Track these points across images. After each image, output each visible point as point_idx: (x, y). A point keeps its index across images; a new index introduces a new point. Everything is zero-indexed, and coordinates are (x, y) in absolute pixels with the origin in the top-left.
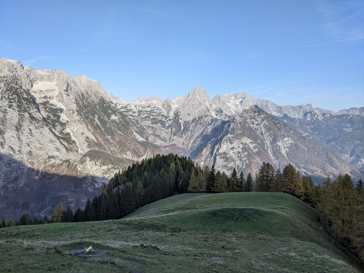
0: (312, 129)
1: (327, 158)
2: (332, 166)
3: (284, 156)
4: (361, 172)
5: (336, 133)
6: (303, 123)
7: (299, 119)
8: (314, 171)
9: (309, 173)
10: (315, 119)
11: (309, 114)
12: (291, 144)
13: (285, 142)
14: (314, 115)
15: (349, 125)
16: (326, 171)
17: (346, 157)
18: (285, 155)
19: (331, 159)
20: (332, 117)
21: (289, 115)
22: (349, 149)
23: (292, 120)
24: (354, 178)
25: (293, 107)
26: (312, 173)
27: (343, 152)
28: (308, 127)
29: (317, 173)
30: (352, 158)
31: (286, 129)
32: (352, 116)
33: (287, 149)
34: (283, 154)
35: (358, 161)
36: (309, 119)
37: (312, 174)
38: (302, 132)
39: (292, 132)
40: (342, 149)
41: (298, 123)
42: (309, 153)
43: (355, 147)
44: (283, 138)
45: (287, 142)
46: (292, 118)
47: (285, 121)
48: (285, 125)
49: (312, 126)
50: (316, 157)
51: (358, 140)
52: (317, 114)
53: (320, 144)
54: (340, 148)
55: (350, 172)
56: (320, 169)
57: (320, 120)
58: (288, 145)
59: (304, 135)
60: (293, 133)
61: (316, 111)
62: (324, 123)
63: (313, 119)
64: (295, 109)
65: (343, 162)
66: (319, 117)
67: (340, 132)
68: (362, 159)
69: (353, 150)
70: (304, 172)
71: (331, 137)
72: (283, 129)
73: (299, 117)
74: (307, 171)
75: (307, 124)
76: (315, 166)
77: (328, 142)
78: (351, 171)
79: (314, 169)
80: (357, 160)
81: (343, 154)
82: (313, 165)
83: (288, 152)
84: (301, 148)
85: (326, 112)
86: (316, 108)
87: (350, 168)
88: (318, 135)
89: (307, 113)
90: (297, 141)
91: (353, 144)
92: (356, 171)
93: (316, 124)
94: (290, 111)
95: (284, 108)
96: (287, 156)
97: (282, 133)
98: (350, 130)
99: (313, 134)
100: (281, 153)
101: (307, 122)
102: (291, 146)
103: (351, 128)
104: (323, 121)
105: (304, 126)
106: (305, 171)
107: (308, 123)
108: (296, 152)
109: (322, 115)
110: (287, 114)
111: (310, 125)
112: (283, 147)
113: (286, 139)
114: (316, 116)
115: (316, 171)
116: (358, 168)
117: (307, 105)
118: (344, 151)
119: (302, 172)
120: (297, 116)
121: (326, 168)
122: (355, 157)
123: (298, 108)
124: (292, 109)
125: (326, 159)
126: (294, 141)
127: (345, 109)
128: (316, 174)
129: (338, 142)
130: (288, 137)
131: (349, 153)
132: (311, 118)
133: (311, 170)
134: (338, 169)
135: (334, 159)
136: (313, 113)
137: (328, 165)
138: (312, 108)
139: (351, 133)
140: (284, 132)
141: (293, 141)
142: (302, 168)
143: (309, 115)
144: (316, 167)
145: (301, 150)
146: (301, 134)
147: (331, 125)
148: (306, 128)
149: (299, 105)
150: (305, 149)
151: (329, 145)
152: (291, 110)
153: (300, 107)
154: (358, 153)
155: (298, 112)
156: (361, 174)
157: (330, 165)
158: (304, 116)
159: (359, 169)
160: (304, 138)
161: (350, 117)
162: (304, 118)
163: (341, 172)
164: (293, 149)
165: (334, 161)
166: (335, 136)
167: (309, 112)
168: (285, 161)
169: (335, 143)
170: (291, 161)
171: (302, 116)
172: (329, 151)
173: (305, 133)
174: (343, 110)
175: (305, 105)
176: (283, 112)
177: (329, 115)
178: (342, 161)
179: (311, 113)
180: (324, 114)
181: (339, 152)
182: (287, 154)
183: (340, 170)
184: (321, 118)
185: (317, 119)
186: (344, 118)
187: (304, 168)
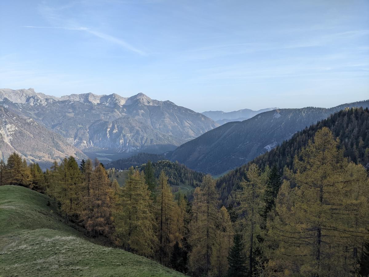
0: (36, 114)
1: (54, 142)
2: (59, 150)
3: (7, 145)
4: (85, 153)
5: (60, 118)
6: (26, 108)
7: (21, 104)
8: (41, 157)
9: (36, 159)
11: (32, 98)
12: (15, 131)
13: (8, 129)
14: (38, 100)
15: (71, 111)
16: (54, 155)
17: (70, 140)
18: (9, 144)
19: (57, 143)
20: (55, 102)
21: (9, 99)
22: (72, 132)
23: (14, 105)
24: (79, 158)
25: (14, 91)
26: (40, 159)
28: (32, 113)
29: (44, 159)
30: (75, 141)
31: (8, 115)
32: (73, 102)
33: (11, 137)
34: (6, 143)
35: (81, 143)
36: (32, 104)
37: (40, 161)
38: (26, 118)
39: (15, 118)
40: (66, 133)
41: (21, 109)
42: (35, 139)
43: (78, 131)
44: (5, 125)
45: (10, 130)
46: (13, 103)
47: (6, 106)
48: (6, 110)
49: (36, 112)
50: (43, 143)
51: (79, 124)
52: (40, 99)
53: (46, 129)
54: (64, 133)
55: (75, 154)
56: (47, 154)
57: (43, 105)
58: (11, 133)
59: (29, 121)
60: (16, 119)
61: (39, 96)
62: (48, 108)
63: (37, 104)
64: (16, 93)
65: (69, 145)
67: (64, 117)
68: (84, 141)
69: (76, 133)
70: (31, 160)
71: (56, 122)
72: (4, 115)
73: (22, 101)
74: (34, 158)
75: (30, 110)
76: (42, 152)
77: (53, 127)
78: (76, 153)
79: (41, 155)
80: (80, 142)
81: (68, 137)
82: (40, 151)
83: (12, 140)
84: (27, 135)
85: (49, 97)
86: (39, 93)
87: (75, 150)
88: (43, 120)
89: (30, 98)
90: (21, 127)
91: (75, 129)
92: (80, 152)
93: (40, 110)
94: (10, 95)
95: (4, 91)
96: (12, 145)
97: (4, 120)
98: (72, 115)
99: (38, 119)
100: (4, 142)
101: (30, 107)
102: (15, 134)
103: (73, 113)
104: (46, 107)
105: (28, 111)
106: (32, 158)
107: (32, 109)
108: (21, 140)
109: (45, 100)
110: (8, 98)
111: (34, 110)
112: (6, 135)
113: (8, 126)
114: (39, 101)
115: (44, 157)
116: (81, 149)
117: (29, 89)
118: (68, 135)
119: (29, 159)
120: (19, 101)
121: (53, 153)
122: (78, 139)
123: (19, 92)
124: (13, 93)
125: (53, 144)
126: (18, 127)
127: (67, 95)
128: (43, 160)
129: (62, 126)
130: (11, 123)
131: (73, 136)
132: (34, 103)
133: (39, 157)
134: (65, 152)
135: (60, 143)
136: (36, 98)
137: (55, 150)
138: (34, 93)
139: (73, 118)
140: (6, 118)
141: (16, 128)
142: (29, 155)
143: (32, 100)
144: (44, 153)
145: (26, 137)
146: (25, 120)
147: (55, 110)
148: (30, 114)
149: (20, 89)
150: (31, 136)
151: (54, 130)
152: (12, 94)
153: (22, 91)
154: (80, 136)
155: (20, 96)
156: (84, 154)
157: (57, 149)
158: (26, 101)
159: (82, 151)
160: (29, 124)
161: (72, 103)
162: (27, 103)
163: (67, 155)
164: (18, 136)
165: (60, 145)
166: (59, 121)
167: (32, 97)
168: (10, 150)
169: (59, 128)
170: (17, 150)
171: (25, 101)
172: (55, 136)
173: (30, 118)
174: (65, 96)
175: (27, 89)
176: (3, 96)
177: (52, 100)
178: (67, 144)
179: (33, 97)
180: (47, 100)
181: (64, 136)
182: (11, 142)
183: (66, 153)
184: (44, 103)
185: (40, 105)
186: (67, 104)
187: (31, 155)
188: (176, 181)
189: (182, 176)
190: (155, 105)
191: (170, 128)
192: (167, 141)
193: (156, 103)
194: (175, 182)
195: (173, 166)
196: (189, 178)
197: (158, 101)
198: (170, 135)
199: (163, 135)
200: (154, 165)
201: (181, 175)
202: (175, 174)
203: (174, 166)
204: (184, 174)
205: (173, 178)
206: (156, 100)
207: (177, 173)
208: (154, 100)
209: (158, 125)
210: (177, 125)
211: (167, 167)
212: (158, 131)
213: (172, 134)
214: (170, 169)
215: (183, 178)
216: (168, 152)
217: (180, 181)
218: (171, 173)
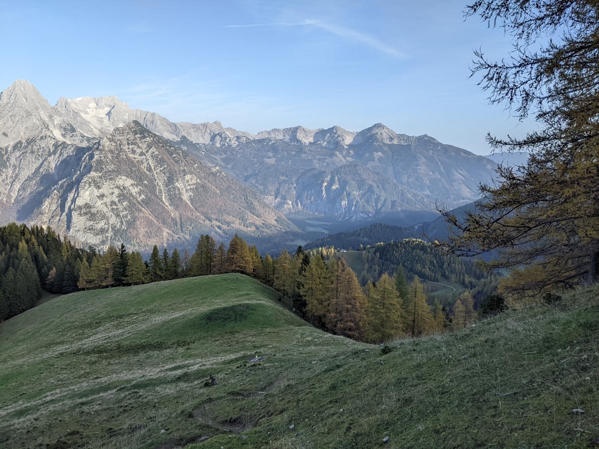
0: (223, 160)
1: (247, 202)
2: (253, 214)
3: (186, 203)
4: (290, 219)
5: (256, 166)
6: (210, 150)
7: (204, 144)
8: (230, 222)
9: (223, 226)
10: (226, 145)
11: (218, 136)
12: (196, 184)
13: (188, 181)
14: (226, 138)
15: (271, 154)
16: (246, 221)
17: (270, 199)
18: (189, 203)
19: (252, 203)
20: (249, 142)
21: (189, 138)
22: (272, 188)
23: (195, 146)
24: (281, 227)
25: (194, 126)
26: (228, 226)
27: (265, 192)
28: (218, 157)
29: (234, 225)
30: (276, 201)
31: (187, 162)
32: (274, 142)
33: (191, 193)
34: (185, 200)
35: (284, 203)
36: (218, 145)
37: (229, 228)
38: (211, 165)
39: (196, 165)
40: (264, 189)
41: (203, 151)
42: (223, 197)
43: (280, 185)
44: (184, 175)
45: (190, 182)
46: (194, 143)
47: (185, 148)
48: (185, 154)
49: (224, 156)
50: (232, 203)
51: (283, 176)
52: (229, 137)
53: (236, 182)
54: (261, 188)
55: (275, 220)
56: (238, 219)
57: (233, 146)
58: (192, 187)
59: (214, 170)
60: (198, 167)
61: (228, 133)
62: (240, 151)
63: (224, 145)
64: (198, 129)
65: (267, 207)
66: (233, 142)
67: (260, 164)
68: (288, 201)
69: (277, 189)
70: (217, 226)
71: (250, 172)
72: (182, 161)
73: (204, 141)
74: (220, 224)
75: (216, 154)
76: (232, 216)
77: (246, 179)
78: (276, 218)
79: (230, 220)
80: (282, 203)
81: (266, 195)
82: (228, 214)
83: (192, 197)
84: (211, 190)
85: (241, 134)
86: (228, 129)
87: (275, 214)
88: (232, 168)
89: (216, 135)
90: (204, 179)
91: (277, 182)
92: (282, 218)
93: (229, 153)
94: (190, 131)
95: (182, 126)
96: (192, 204)
97: (182, 168)
98: (272, 161)
99: (226, 167)
100: (182, 199)
101: (216, 149)
102: (196, 188)
103: (273, 158)
104: (237, 148)
105: (212, 155)
106: (218, 224)
107: (218, 152)
108: (204, 197)
109: (236, 138)
110: (186, 136)
111: (221, 154)
112: (185, 189)
113: (188, 177)
114: (227, 140)
115: (233, 223)
116: (285, 213)
117: (214, 123)
118: (267, 191)
119: (215, 226)
120: (201, 141)
121: (246, 217)
122: (280, 198)
123: (201, 127)
124: (193, 128)
125: (246, 205)
126: (200, 179)
127: (266, 131)
128: (233, 227)
129: (259, 178)
130: (191, 173)
131: (273, 193)
132: (221, 143)
133: (226, 222)
134: (261, 217)
135: (256, 203)
136: (223, 136)
137: (249, 213)
138: (221, 128)
139: (274, 165)
140: (185, 166)
141: (198, 180)
142: (214, 220)
143: (218, 138)
144: (233, 216)
145: (211, 194)
146: (210, 169)
147: (248, 154)
148: (216, 159)
149: (203, 122)
150: (217, 192)
151: (248, 183)
152: (192, 130)
153: (205, 125)
154: (283, 193)
155: (202, 133)
156: (288, 221)
157: (251, 212)
158: (211, 141)
159: (285, 215)
160: (214, 175)
161: (272, 142)
162: (211, 143)
163: (265, 221)
164: (200, 191)
165: (255, 207)
166: (254, 170)
167: (218, 134)
168: (189, 211)
169: (255, 181)
170: (198, 211)
171: (209, 140)
172: (249, 192)
173: (216, 166)
174: (263, 132)
175: (211, 122)
176: (180, 133)
177: (245, 138)
178: (266, 206)
179: (220, 135)
180: (238, 138)
181: (261, 192)
182: (191, 200)
183: (263, 218)
184: (234, 143)
185: (230, 146)
186: (265, 144)
187: (216, 220)
188: (433, 274)
189: (445, 266)
190: (403, 143)
191: (428, 183)
192: (421, 205)
193: (404, 140)
194: (432, 276)
195: (429, 249)
196: (457, 270)
197: (408, 137)
198: (425, 195)
199: (414, 194)
200: (397, 247)
201: (443, 265)
202: (432, 262)
203: (431, 250)
204: (449, 265)
205: (429, 270)
206: (403, 135)
207: (435, 262)
208: (400, 135)
209: (406, 176)
210: (439, 177)
211: (418, 251)
212: (406, 187)
213: (429, 193)
214: (423, 255)
215: (446, 270)
216: (421, 225)
217: (440, 274)
218: (426, 261)
